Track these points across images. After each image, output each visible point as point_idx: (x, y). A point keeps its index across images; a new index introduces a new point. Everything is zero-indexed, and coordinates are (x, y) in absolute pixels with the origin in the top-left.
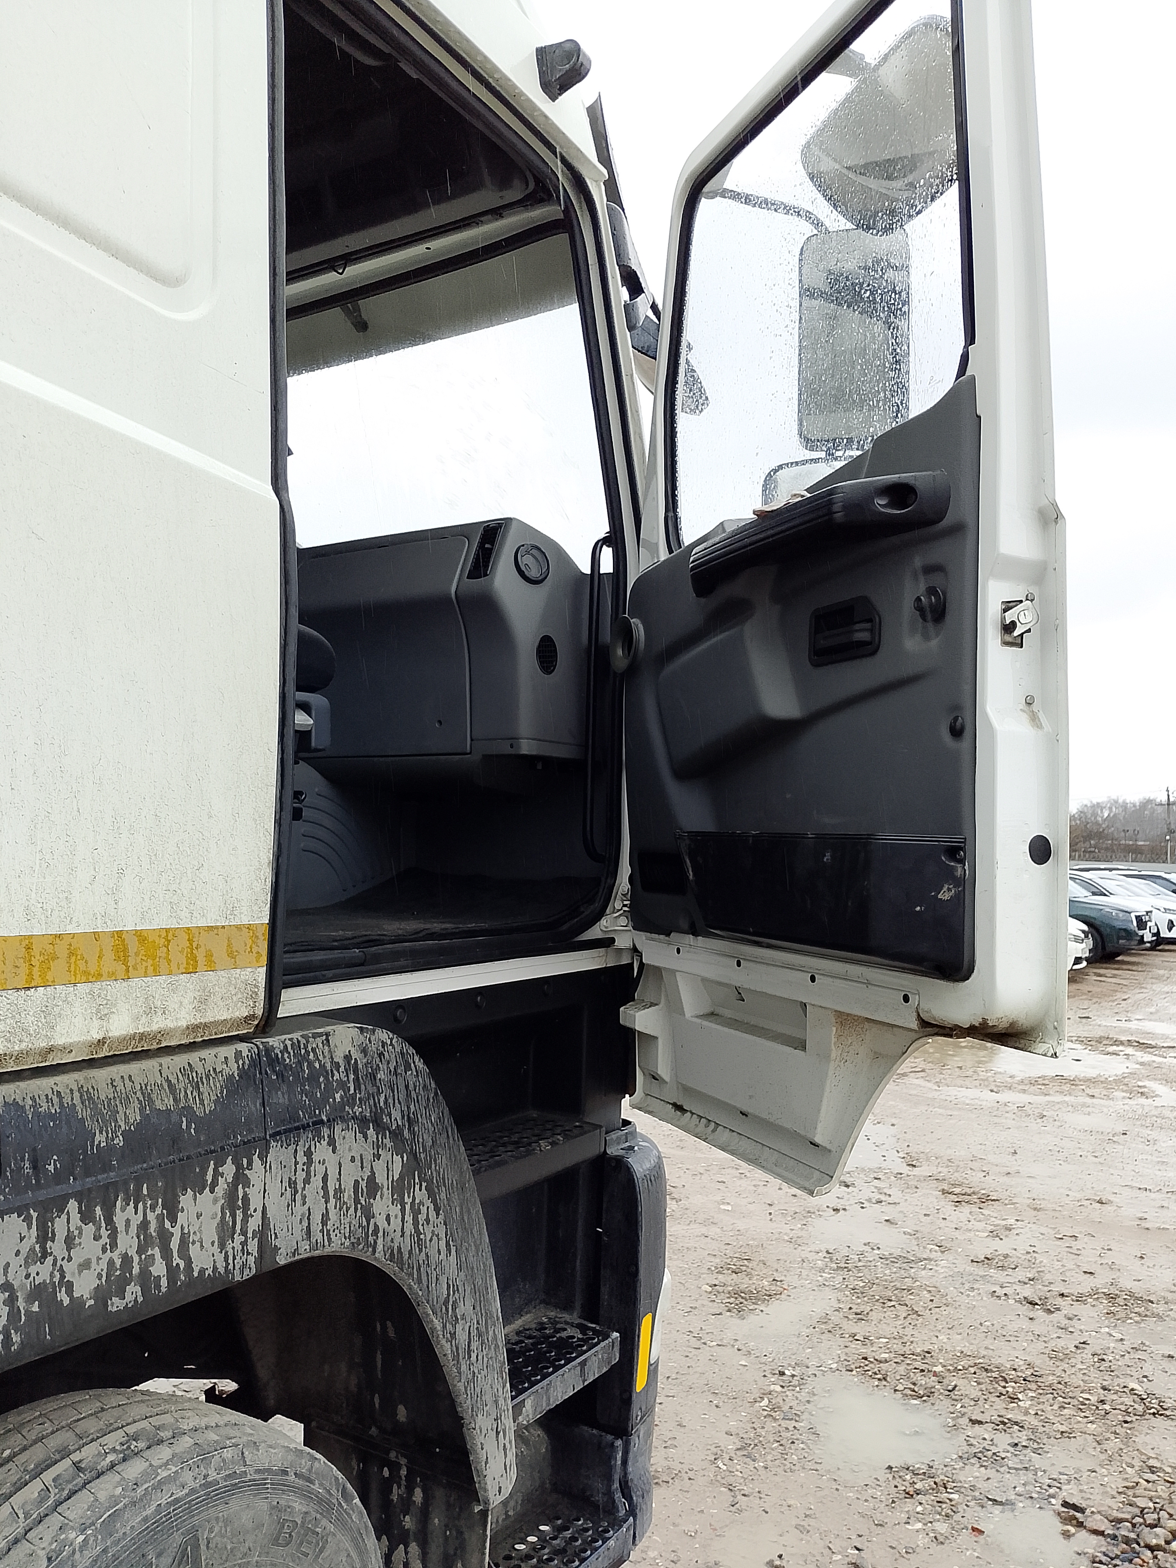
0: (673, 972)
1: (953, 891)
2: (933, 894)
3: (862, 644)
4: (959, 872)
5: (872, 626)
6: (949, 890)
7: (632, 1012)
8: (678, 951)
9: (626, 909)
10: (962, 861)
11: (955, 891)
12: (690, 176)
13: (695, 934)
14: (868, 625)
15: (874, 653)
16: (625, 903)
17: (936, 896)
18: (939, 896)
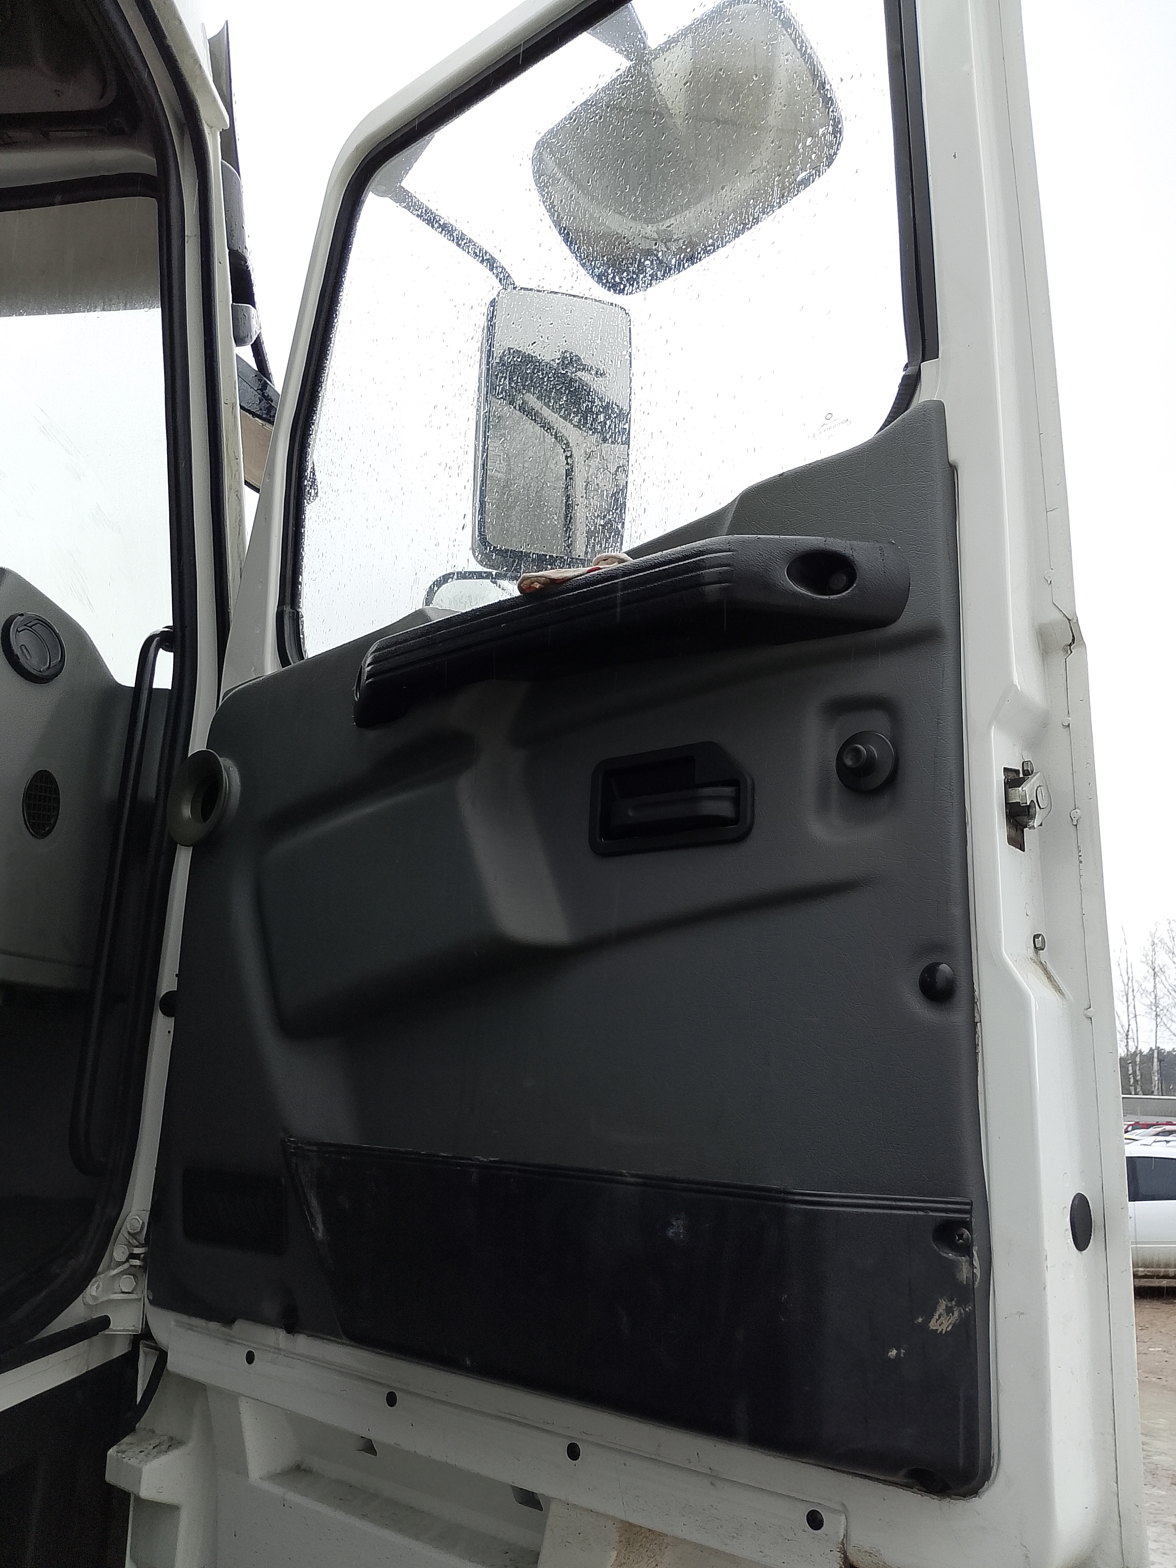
0: (233, 1398)
1: (956, 1314)
2: (920, 1320)
3: (719, 821)
4: (964, 1274)
5: (738, 793)
6: (949, 1311)
7: (133, 1462)
8: (250, 1358)
9: (137, 1262)
10: (966, 1250)
11: (960, 1314)
12: (367, 140)
13: (291, 1329)
14: (728, 791)
15: (741, 838)
16: (137, 1251)
17: (925, 1325)
18: (933, 1325)
